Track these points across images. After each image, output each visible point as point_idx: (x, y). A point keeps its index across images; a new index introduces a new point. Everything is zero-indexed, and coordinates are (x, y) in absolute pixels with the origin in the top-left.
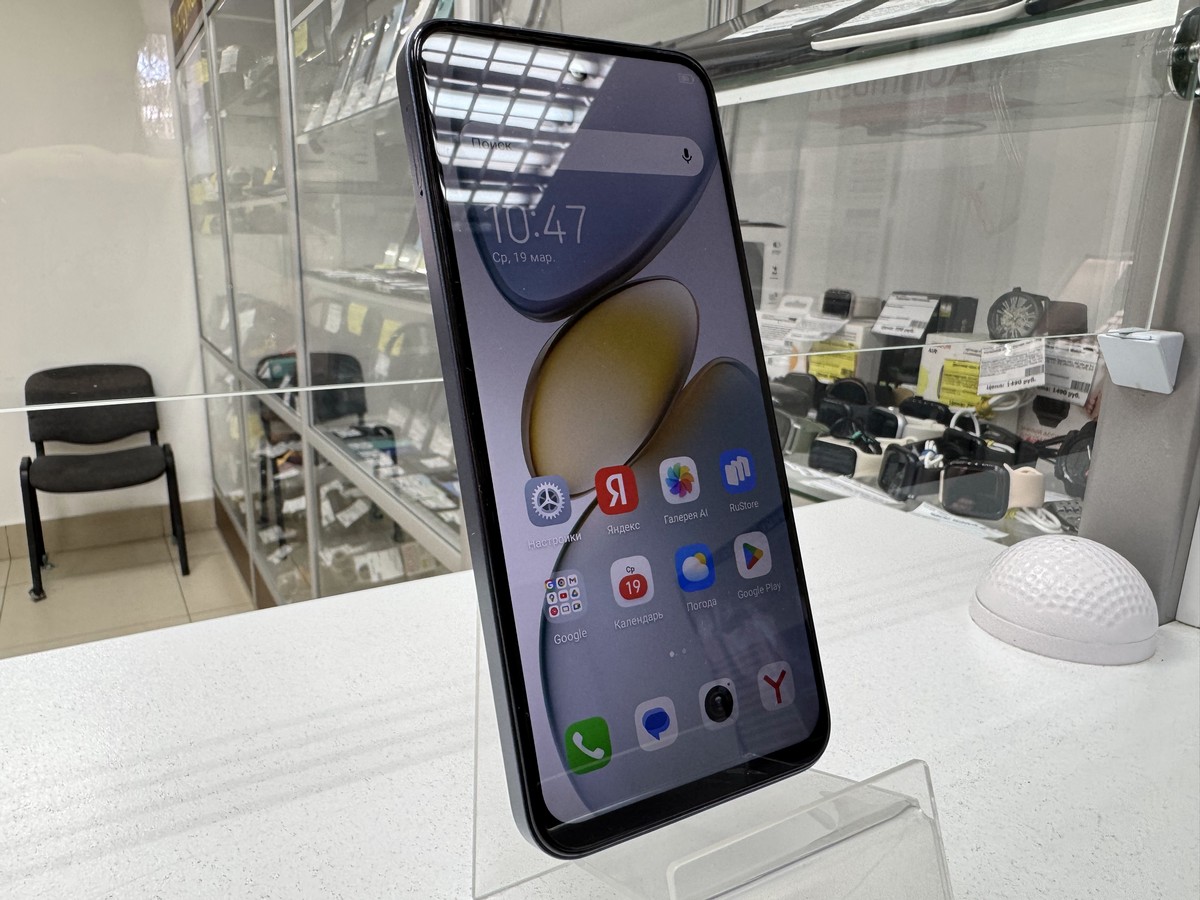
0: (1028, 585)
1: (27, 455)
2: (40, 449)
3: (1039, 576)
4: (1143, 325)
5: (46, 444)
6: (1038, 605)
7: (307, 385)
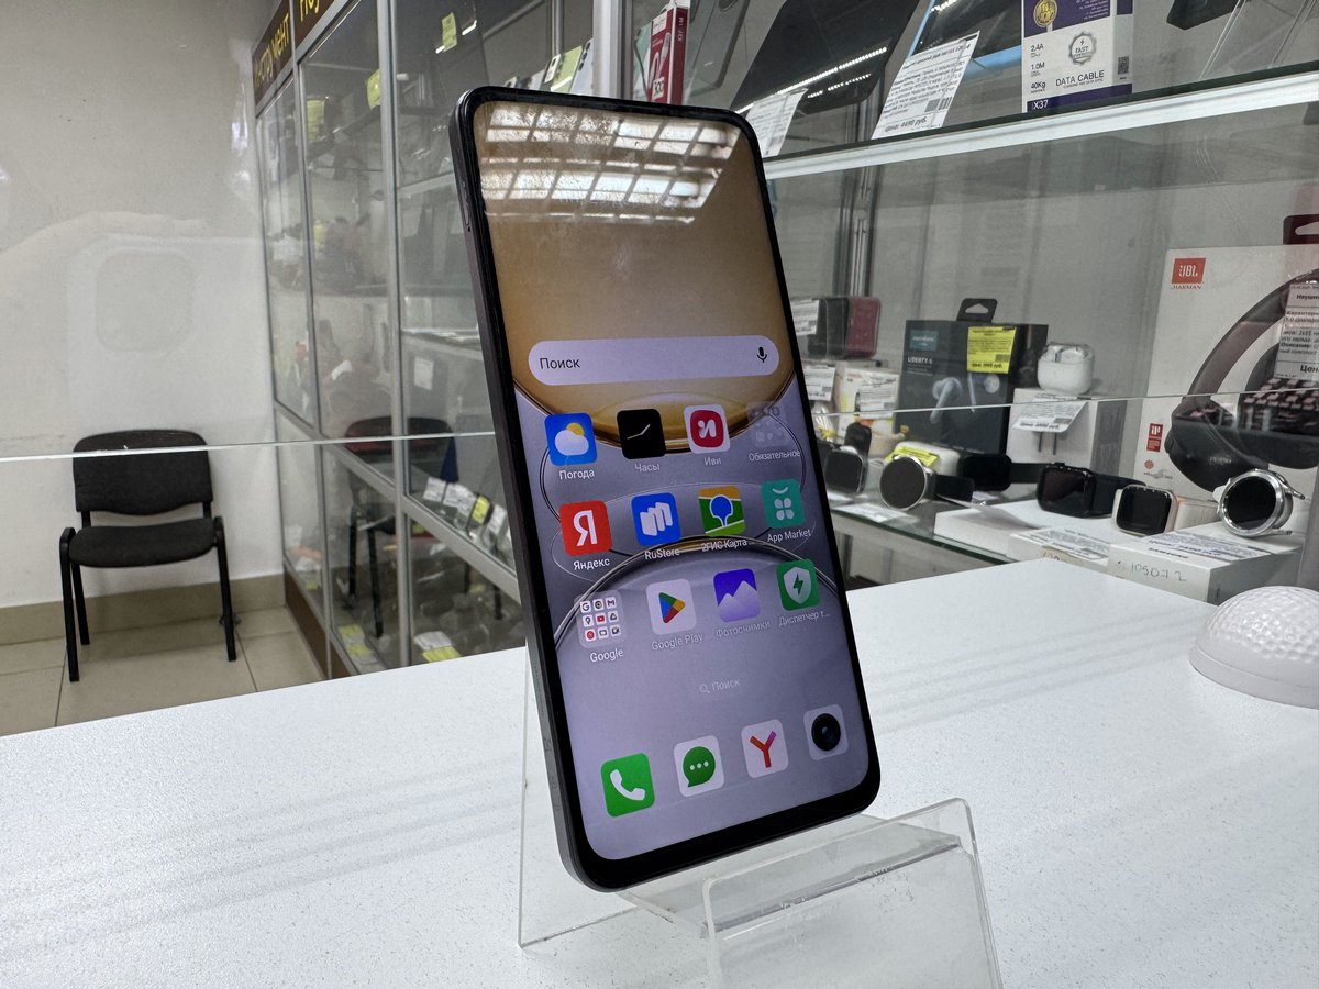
0: (1254, 632)
2: (86, 520)
5: (91, 514)
6: (1265, 651)
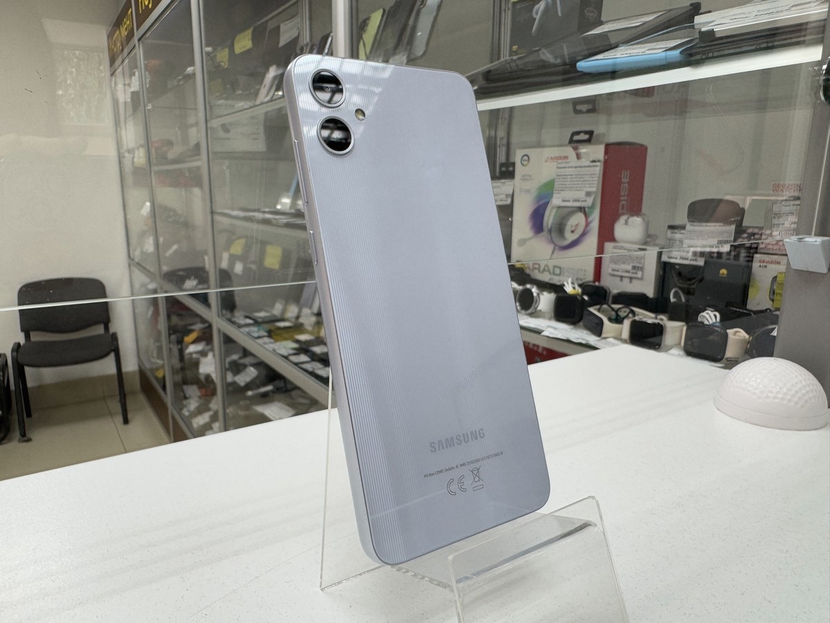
0: (752, 386)
1: (17, 341)
2: (27, 337)
3: (758, 381)
4: (809, 234)
5: (31, 333)
6: (760, 397)
7: (217, 288)
